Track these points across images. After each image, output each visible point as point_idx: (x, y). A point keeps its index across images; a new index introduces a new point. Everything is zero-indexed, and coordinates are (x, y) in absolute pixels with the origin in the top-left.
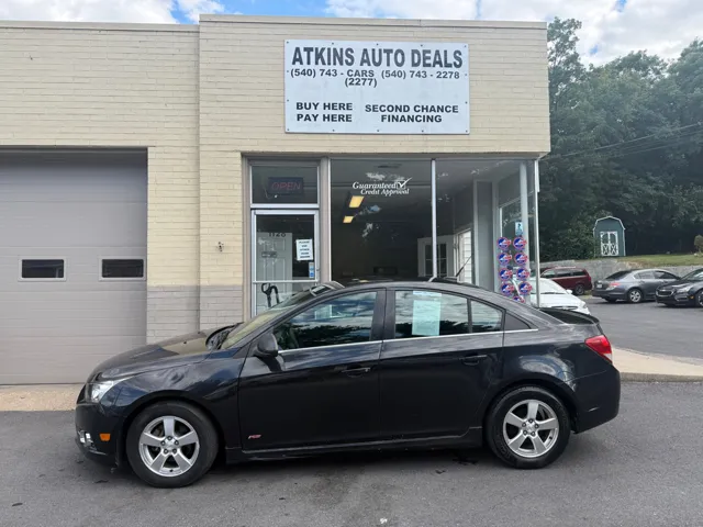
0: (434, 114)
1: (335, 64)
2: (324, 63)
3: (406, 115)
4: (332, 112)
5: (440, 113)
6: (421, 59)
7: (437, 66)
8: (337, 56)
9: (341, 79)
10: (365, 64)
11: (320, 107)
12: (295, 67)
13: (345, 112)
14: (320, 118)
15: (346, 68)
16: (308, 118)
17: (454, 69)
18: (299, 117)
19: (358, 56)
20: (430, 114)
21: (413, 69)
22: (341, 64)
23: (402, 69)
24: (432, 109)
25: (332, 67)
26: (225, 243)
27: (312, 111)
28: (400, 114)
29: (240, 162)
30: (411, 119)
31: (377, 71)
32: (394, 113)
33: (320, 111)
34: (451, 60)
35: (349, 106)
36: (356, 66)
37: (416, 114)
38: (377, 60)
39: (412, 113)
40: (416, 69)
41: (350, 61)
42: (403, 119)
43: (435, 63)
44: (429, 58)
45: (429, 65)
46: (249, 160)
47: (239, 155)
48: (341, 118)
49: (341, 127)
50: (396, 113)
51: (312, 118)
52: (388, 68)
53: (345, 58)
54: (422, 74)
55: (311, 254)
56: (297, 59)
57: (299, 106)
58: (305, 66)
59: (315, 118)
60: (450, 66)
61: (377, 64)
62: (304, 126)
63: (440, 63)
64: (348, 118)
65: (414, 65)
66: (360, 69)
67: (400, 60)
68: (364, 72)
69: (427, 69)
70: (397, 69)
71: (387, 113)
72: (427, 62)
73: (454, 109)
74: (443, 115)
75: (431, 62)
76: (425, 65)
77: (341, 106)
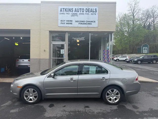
0: (90, 23)
1: (69, 12)
2: (67, 12)
3: (84, 23)
4: (68, 22)
5: (91, 23)
6: (88, 10)
7: (91, 12)
8: (70, 10)
9: (70, 15)
10: (76, 12)
11: (66, 21)
12: (61, 12)
13: (71, 22)
14: (66, 23)
15: (71, 12)
16: (63, 23)
17: (95, 13)
18: (61, 23)
19: (74, 10)
20: (89, 23)
21: (86, 13)
22: (70, 12)
23: (83, 13)
24: (90, 22)
25: (68, 12)
26: (46, 50)
27: (64, 22)
28: (83, 23)
29: (49, 33)
30: (85, 24)
31: (78, 13)
32: (81, 22)
33: (66, 22)
34: (94, 11)
35: (72, 21)
36: (74, 12)
37: (86, 23)
38: (78, 11)
39: (85, 22)
40: (87, 13)
41: (72, 11)
42: (83, 24)
43: (91, 11)
44: (89, 10)
45: (89, 12)
46: (51, 32)
47: (48, 31)
48: (70, 23)
49: (70, 25)
50: (82, 22)
51: (64, 23)
52: (80, 13)
53: (71, 10)
54: (88, 14)
55: (64, 52)
56: (61, 11)
57: (61, 21)
58: (63, 12)
59: (65, 23)
60: (94, 12)
61: (78, 12)
62: (62, 25)
63: (92, 11)
64: (72, 23)
65: (86, 12)
66: (74, 13)
67: (83, 11)
68: (75, 14)
69: (89, 13)
70: (82, 13)
71: (80, 22)
72: (89, 11)
73: (95, 22)
74: (92, 23)
75: (90, 11)
76: (88, 12)
77: (70, 21)
